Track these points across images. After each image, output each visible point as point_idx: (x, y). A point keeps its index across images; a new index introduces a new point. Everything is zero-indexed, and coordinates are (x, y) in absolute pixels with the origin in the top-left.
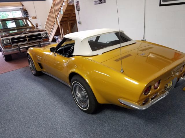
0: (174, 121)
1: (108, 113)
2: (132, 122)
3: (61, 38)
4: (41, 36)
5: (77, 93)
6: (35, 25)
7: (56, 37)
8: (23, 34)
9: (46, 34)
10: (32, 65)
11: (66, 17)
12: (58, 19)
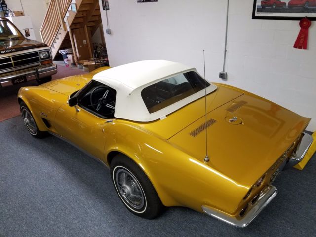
0: (281, 226)
1: (176, 216)
2: (216, 230)
3: (72, 53)
4: (38, 55)
5: (124, 185)
6: (24, 34)
7: (63, 52)
8: (5, 53)
9: (48, 52)
10: (29, 120)
11: (82, 16)
12: (65, 19)
